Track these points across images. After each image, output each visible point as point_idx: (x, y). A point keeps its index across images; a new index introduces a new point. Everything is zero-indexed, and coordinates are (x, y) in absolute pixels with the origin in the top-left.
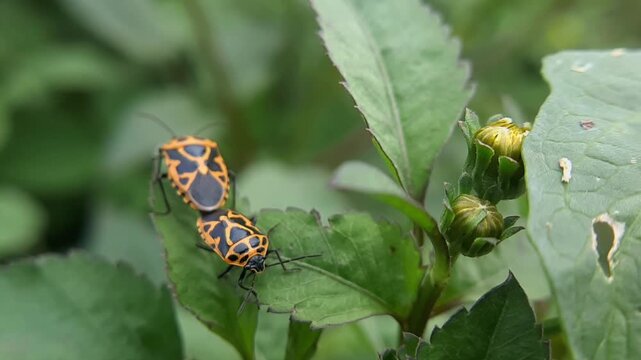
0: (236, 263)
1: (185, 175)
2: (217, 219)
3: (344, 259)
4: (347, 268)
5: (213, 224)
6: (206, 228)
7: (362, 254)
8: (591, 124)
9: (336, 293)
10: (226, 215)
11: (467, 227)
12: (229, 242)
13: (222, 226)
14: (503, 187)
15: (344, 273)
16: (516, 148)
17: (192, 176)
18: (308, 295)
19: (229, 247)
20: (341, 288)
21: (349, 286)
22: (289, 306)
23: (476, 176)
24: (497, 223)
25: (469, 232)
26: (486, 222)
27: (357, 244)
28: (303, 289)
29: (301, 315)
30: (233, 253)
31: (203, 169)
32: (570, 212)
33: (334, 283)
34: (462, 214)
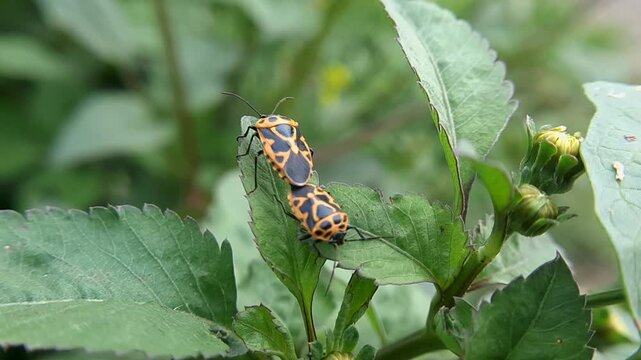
0: (321, 238)
1: (280, 154)
2: (306, 196)
3: (403, 232)
4: (404, 239)
5: (302, 200)
6: (296, 203)
7: (418, 229)
8: (632, 138)
9: (394, 259)
10: (312, 192)
11: (530, 210)
12: (316, 218)
13: (309, 202)
14: (558, 181)
15: (401, 244)
16: (575, 150)
17: (286, 155)
18: (372, 257)
19: (315, 223)
20: (398, 255)
21: (405, 255)
22: (357, 265)
23: (535, 170)
24: (554, 209)
25: (532, 214)
26: (546, 207)
27: (415, 221)
28: (368, 252)
29: (366, 272)
30: (319, 229)
31: (295, 149)
32: (626, 203)
33: (393, 251)
34: (527, 199)
